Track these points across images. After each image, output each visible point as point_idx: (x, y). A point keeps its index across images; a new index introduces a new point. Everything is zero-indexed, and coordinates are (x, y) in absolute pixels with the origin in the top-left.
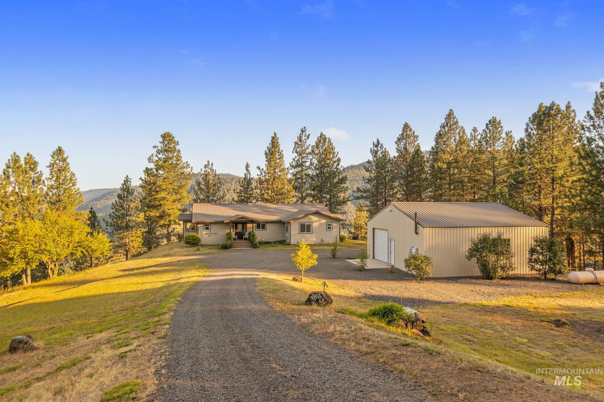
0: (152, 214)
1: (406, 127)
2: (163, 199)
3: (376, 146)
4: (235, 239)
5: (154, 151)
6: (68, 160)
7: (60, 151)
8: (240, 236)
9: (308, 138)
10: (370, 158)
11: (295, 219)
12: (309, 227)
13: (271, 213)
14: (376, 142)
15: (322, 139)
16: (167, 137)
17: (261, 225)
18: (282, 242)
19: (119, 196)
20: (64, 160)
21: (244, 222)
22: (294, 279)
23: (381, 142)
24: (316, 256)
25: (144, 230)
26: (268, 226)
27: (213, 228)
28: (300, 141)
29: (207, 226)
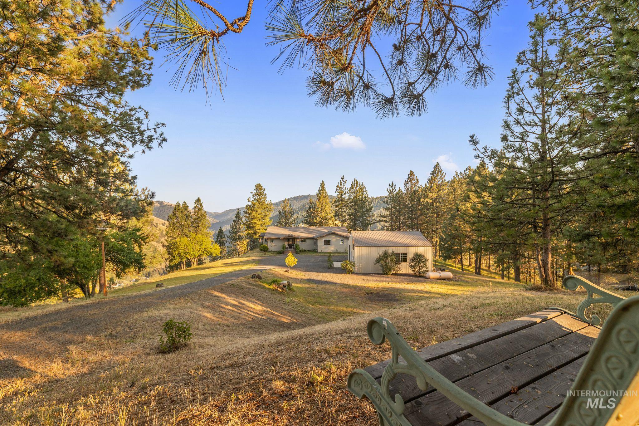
0: (250, 232)
1: (411, 173)
2: (255, 223)
3: (392, 187)
4: (287, 248)
5: (251, 195)
6: (203, 205)
7: (199, 200)
8: (290, 246)
9: (345, 182)
10: (387, 194)
11: (321, 237)
12: (329, 242)
13: (310, 233)
14: (391, 184)
15: (356, 182)
16: (259, 187)
17: (304, 240)
18: (313, 251)
19: (234, 221)
20: (201, 204)
21: (293, 239)
22: (286, 271)
23: (394, 184)
24: (297, 260)
25: (248, 241)
26: (307, 241)
27: (275, 241)
28: (341, 185)
29: (272, 240)
